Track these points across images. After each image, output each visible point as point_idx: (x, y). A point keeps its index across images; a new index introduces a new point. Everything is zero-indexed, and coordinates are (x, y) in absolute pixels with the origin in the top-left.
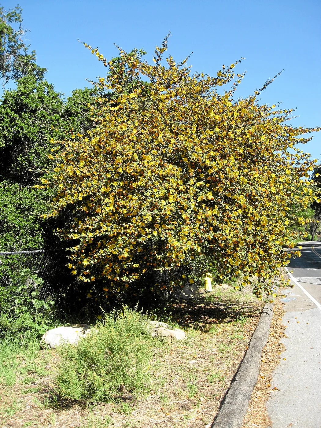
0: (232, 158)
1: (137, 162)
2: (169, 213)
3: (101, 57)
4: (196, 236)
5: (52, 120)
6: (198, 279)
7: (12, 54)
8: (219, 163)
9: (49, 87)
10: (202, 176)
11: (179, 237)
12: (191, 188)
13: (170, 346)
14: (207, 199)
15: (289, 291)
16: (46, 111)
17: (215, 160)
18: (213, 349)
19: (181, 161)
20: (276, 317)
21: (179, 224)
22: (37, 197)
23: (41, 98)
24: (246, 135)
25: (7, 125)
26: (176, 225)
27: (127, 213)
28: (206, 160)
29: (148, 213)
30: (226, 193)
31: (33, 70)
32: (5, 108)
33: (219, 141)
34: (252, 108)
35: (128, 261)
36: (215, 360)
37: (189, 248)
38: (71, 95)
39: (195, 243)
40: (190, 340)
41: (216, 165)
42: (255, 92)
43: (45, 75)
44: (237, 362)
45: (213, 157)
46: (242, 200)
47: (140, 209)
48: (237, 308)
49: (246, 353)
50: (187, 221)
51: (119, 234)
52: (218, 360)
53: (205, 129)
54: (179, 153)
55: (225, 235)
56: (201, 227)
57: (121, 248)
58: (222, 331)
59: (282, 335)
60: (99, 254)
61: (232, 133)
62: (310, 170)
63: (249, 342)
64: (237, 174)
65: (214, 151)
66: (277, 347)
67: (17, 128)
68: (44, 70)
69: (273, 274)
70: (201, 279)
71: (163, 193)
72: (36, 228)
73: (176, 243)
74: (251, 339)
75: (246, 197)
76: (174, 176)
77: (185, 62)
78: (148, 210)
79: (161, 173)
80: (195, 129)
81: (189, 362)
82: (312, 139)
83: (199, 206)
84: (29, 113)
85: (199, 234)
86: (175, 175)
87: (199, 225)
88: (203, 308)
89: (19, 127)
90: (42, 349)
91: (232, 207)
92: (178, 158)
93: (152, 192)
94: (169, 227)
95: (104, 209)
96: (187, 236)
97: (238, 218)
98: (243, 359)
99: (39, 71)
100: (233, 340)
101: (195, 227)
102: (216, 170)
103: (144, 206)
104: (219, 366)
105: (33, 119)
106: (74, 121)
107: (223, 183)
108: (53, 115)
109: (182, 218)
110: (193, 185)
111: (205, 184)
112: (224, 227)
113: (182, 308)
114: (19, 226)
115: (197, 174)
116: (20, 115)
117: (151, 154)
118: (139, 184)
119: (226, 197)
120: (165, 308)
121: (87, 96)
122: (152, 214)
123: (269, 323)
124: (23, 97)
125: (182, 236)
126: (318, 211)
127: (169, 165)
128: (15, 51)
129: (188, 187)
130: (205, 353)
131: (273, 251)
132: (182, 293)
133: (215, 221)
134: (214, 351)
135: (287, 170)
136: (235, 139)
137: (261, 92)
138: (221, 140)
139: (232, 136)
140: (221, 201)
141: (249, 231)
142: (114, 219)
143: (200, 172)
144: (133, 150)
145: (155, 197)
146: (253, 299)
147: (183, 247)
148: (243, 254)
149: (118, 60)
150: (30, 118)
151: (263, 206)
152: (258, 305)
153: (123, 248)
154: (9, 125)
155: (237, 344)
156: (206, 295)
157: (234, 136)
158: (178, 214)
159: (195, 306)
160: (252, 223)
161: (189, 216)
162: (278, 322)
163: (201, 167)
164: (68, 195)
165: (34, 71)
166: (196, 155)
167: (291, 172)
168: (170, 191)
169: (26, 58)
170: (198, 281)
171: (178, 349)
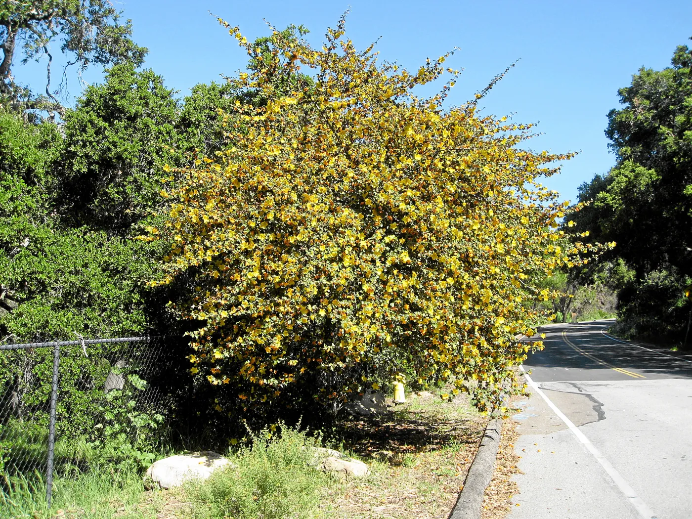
0: (439, 200)
1: (296, 205)
2: (343, 282)
3: (243, 41)
4: (383, 318)
5: (160, 133)
6: (384, 383)
7: (96, 25)
8: (420, 207)
9: (156, 81)
10: (394, 227)
11: (358, 318)
12: (378, 245)
13: (345, 485)
14: (401, 261)
15: (525, 403)
16: (152, 118)
17: (414, 203)
18: (409, 490)
19: (362, 203)
20: (505, 443)
21: (357, 299)
22: (136, 252)
23: (144, 99)
24: (459, 165)
25: (92, 139)
26: (354, 300)
27: (280, 282)
28: (401, 204)
29: (312, 283)
30: (430, 253)
31: (126, 51)
32: (87, 112)
33: (420, 174)
34: (471, 122)
35: (280, 354)
36: (413, 507)
37: (373, 336)
38: (189, 94)
39: (382, 328)
40: (375, 477)
41: (416, 211)
42: (475, 96)
43: (146, 58)
44: (446, 509)
45: (410, 198)
46: (453, 264)
47: (299, 276)
48: (445, 429)
49: (459, 496)
50: (371, 295)
51: (267, 313)
52: (417, 505)
53: (399, 155)
54: (360, 191)
55: (428, 316)
56: (391, 304)
57: (270, 334)
58: (423, 463)
59: (513, 470)
60: (236, 344)
61: (441, 161)
62: (558, 216)
63: (464, 479)
64: (447, 225)
65: (412, 189)
66: (506, 488)
67: (107, 144)
68: (143, 51)
69: (500, 376)
70: (388, 384)
71: (335, 253)
72: (135, 299)
73: (354, 329)
74: (468, 475)
75: (460, 259)
76: (351, 226)
77: (369, 50)
78: (311, 278)
79: (331, 221)
80: (384, 155)
81: (374, 508)
82: (559, 169)
83: (388, 272)
84: (125, 122)
85: (389, 316)
86: (353, 225)
87: (388, 302)
88: (391, 429)
89: (110, 143)
90: (146, 489)
91: (438, 275)
92: (357, 199)
93: (318, 250)
94: (343, 303)
95: (246, 275)
96: (369, 318)
97: (448, 291)
98: (456, 504)
99: (136, 52)
100: (440, 477)
101: (382, 305)
102: (414, 218)
103: (305, 271)
104: (419, 516)
105: (131, 130)
106: (194, 135)
107: (425, 238)
108: (163, 124)
109: (363, 290)
110: (381, 240)
111: (399, 239)
112: (424, 304)
113: (359, 429)
114: (108, 296)
115: (386, 223)
116: (111, 124)
117: (317, 191)
118: (299, 238)
119: (430, 259)
120: (334, 429)
121: (215, 95)
122: (317, 284)
123: (494, 451)
124: (116, 97)
125: (363, 317)
126: (573, 276)
127: (343, 209)
128: (99, 19)
129: (373, 243)
130: (398, 496)
131: (500, 341)
132: (359, 406)
133: (413, 295)
134: (411, 493)
135: (523, 217)
136: (444, 171)
137: (484, 94)
138: (423, 173)
139: (440, 166)
140: (422, 265)
141: (464, 311)
142: (260, 290)
143: (390, 220)
144: (289, 186)
145: (323, 258)
146: (469, 415)
147: (366, 334)
148: (454, 346)
149: (265, 42)
150: (126, 128)
151: (486, 273)
152: (478, 424)
153: (273, 336)
154: (94, 139)
155: (446, 483)
156: (396, 408)
157: (443, 165)
158: (357, 284)
159: (379, 426)
160: (468, 299)
161: (374, 288)
162: (508, 451)
163: (392, 214)
164: (189, 253)
165: (129, 52)
166: (385, 195)
167: (530, 220)
168: (345, 249)
169: (116, 30)
170: (384, 385)
171: (356, 489)
